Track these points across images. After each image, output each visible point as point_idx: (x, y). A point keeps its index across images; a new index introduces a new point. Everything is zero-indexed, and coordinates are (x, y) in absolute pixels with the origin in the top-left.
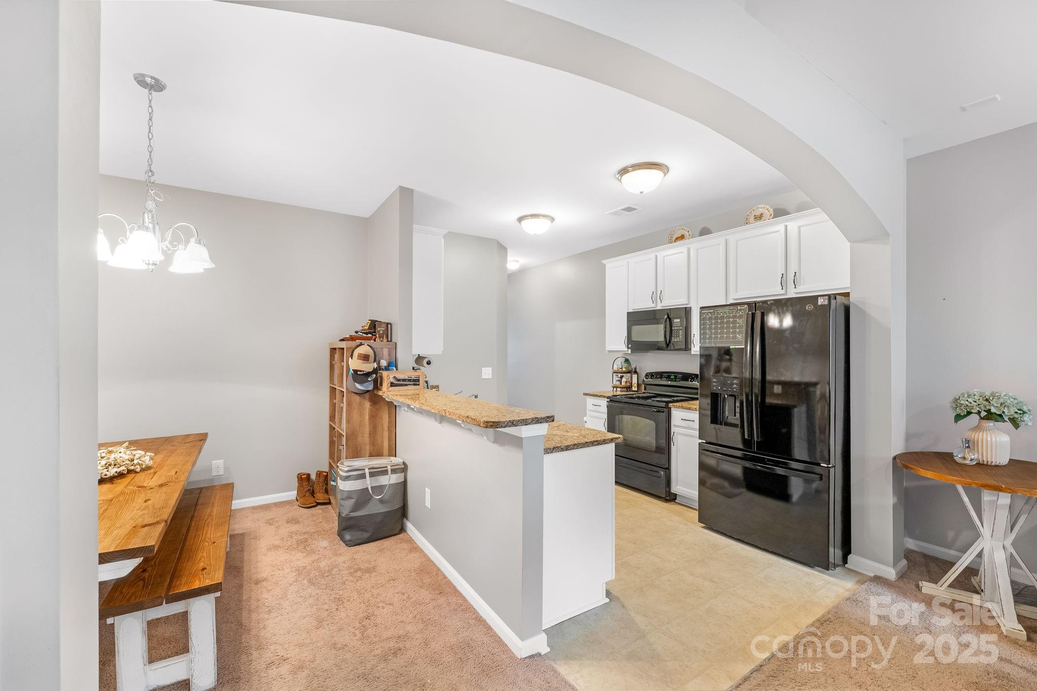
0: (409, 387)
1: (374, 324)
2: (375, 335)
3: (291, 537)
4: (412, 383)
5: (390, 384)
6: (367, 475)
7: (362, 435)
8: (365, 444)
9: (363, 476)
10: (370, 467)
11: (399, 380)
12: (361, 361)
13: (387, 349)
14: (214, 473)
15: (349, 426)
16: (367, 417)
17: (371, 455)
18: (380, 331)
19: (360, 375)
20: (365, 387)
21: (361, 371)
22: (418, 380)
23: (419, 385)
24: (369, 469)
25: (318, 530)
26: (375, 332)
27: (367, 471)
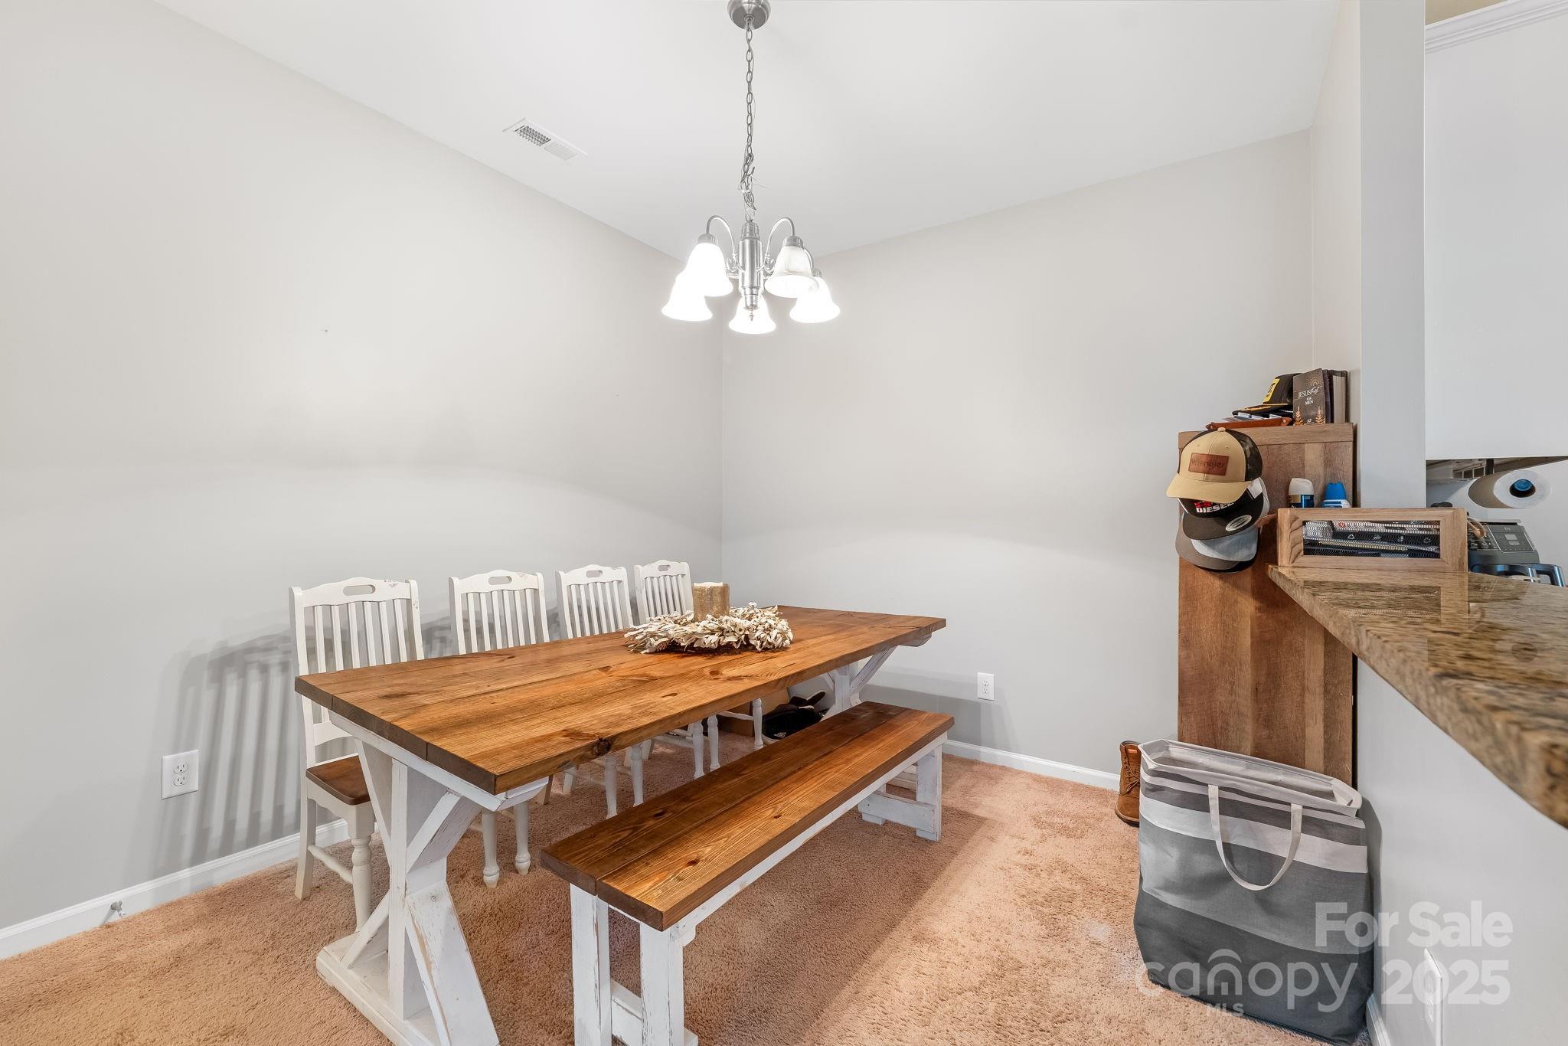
0: (1386, 561)
1: (1286, 387)
2: (1290, 415)
3: (1051, 873)
4: (1404, 548)
5: (1301, 546)
6: (1214, 804)
7: (1228, 687)
8: (1239, 713)
9: (1200, 803)
10: (1227, 783)
11: (1343, 535)
12: (1201, 476)
13: (1319, 447)
14: (980, 695)
15: (1188, 657)
16: (1246, 640)
17: (1260, 752)
18: (1304, 399)
19: (1202, 515)
20: (1221, 552)
21: (1204, 505)
22: (1435, 540)
23: (1436, 555)
24: (1221, 788)
25: (1115, 887)
26: (1290, 407)
27: (1213, 792)
